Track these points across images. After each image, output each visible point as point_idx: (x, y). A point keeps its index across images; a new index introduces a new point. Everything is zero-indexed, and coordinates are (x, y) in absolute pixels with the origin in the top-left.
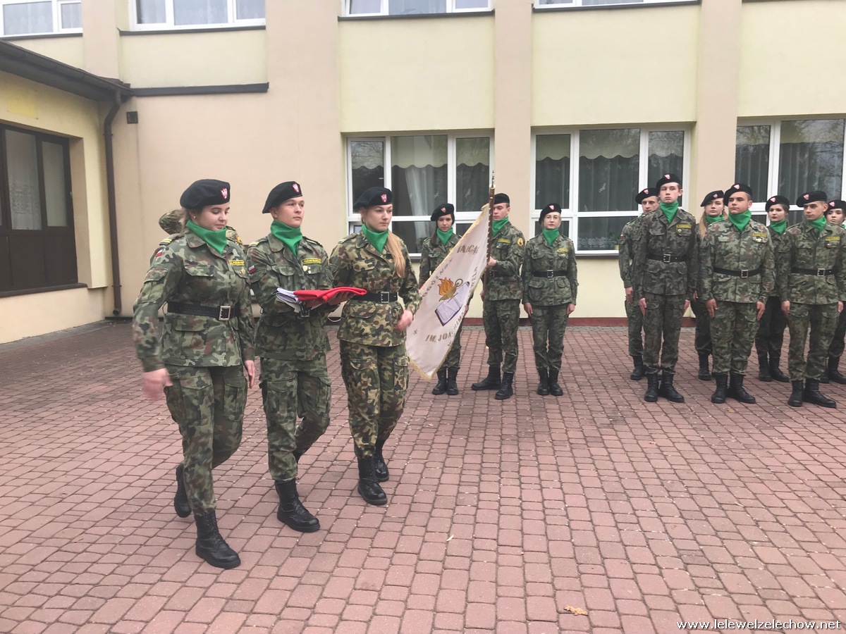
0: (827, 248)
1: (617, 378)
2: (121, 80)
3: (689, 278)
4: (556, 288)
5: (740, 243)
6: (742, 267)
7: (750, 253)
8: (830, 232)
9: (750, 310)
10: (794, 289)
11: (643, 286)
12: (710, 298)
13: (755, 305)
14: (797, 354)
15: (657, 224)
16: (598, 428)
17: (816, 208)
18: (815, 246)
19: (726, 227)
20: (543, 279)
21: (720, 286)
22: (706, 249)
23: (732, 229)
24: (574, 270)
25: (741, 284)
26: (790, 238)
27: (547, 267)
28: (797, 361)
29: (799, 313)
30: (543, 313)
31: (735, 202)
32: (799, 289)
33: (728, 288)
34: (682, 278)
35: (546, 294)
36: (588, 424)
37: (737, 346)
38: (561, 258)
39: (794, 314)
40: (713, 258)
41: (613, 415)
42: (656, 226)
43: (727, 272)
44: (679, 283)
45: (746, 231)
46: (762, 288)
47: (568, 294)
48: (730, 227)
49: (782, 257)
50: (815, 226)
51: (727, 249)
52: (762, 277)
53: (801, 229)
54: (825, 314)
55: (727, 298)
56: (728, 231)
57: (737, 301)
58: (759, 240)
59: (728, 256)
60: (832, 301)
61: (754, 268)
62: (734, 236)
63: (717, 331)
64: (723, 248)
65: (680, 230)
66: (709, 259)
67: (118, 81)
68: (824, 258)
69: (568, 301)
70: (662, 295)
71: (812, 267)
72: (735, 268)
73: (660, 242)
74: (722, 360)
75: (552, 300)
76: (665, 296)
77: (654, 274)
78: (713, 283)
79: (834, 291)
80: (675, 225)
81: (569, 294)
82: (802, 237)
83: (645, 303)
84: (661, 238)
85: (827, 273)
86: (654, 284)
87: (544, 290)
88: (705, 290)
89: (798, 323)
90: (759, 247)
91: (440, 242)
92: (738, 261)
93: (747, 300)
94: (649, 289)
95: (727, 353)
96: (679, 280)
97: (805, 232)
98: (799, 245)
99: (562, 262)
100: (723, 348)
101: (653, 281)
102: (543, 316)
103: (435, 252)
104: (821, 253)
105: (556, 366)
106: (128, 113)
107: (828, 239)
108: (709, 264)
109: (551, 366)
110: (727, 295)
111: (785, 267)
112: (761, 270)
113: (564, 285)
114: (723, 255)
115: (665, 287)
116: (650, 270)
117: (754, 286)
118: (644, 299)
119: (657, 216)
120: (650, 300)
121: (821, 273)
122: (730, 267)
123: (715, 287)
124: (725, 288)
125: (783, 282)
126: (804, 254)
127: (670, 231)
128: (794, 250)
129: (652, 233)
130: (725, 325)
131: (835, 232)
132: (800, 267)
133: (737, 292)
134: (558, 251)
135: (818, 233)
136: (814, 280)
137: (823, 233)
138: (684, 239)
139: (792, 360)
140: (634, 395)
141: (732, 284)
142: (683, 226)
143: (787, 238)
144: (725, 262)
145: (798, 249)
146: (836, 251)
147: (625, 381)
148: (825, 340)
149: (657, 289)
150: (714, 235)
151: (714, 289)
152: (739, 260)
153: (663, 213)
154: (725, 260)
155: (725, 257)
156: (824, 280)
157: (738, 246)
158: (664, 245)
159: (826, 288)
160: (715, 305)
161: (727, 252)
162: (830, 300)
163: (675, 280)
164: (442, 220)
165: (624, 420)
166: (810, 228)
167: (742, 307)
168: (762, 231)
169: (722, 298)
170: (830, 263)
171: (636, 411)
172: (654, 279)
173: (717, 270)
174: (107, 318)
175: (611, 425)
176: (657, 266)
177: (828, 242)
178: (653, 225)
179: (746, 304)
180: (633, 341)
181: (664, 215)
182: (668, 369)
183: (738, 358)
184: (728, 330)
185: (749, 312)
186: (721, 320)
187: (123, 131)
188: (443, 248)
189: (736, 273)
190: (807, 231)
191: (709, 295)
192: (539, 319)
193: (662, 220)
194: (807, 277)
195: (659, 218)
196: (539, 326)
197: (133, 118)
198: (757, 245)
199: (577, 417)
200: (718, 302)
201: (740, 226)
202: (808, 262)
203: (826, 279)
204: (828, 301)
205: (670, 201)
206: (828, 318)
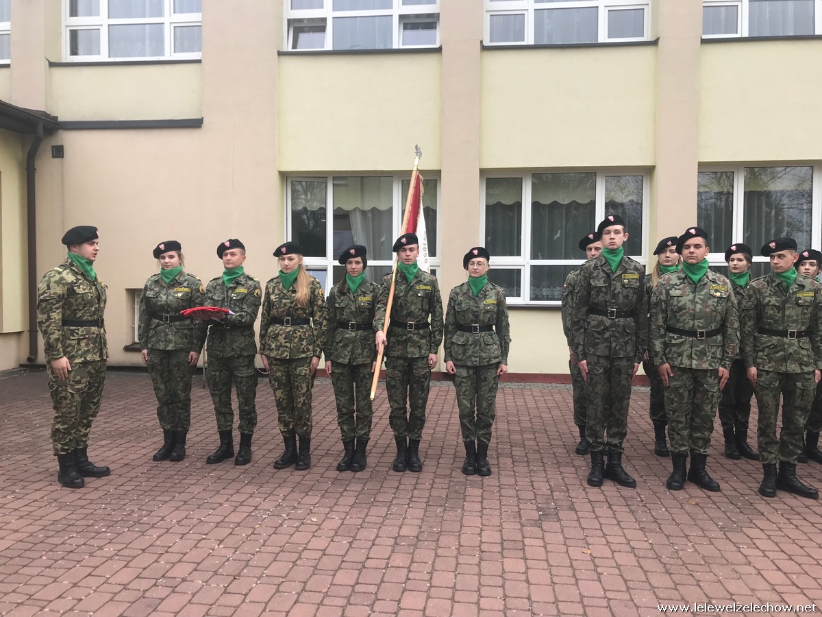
0: (799, 305)
1: (561, 450)
2: (48, 113)
3: (637, 337)
4: (482, 345)
5: (695, 297)
6: (698, 326)
7: (708, 310)
8: (802, 287)
9: (711, 377)
10: (760, 354)
11: (584, 345)
12: (663, 363)
13: (717, 371)
14: (767, 431)
15: (599, 273)
16: (522, 526)
17: (785, 259)
18: (784, 302)
19: (679, 279)
20: (467, 334)
21: (674, 349)
22: (656, 304)
23: (686, 281)
24: (504, 324)
25: (698, 347)
26: (754, 292)
27: (472, 321)
28: (768, 440)
29: (767, 382)
30: (468, 373)
31: (692, 249)
32: (765, 353)
33: (683, 352)
34: (629, 337)
35: (470, 352)
36: (512, 519)
37: (698, 420)
38: (488, 311)
39: (761, 384)
40: (665, 315)
41: (544, 506)
42: (598, 276)
43: (681, 332)
44: (626, 343)
45: (702, 283)
46: (724, 351)
47: (496, 352)
48: (684, 279)
49: (746, 315)
50: (782, 279)
51: (680, 305)
52: (724, 337)
53: (768, 282)
54: (799, 384)
55: (682, 364)
56: (681, 283)
57: (694, 367)
58: (718, 294)
59: (681, 313)
60: (806, 369)
61: (713, 328)
62: (688, 290)
63: (672, 401)
64: (675, 303)
65: (626, 281)
66: (660, 316)
67: (44, 114)
68: (795, 317)
69: (497, 360)
70: (607, 358)
71: (781, 328)
72: (689, 328)
73: (603, 294)
74: (679, 437)
75: (477, 359)
76: (611, 358)
77: (598, 332)
78: (666, 345)
79: (809, 356)
80: (620, 275)
81: (498, 353)
82: (769, 292)
83: (586, 367)
84: (604, 289)
85: (800, 335)
86: (598, 344)
87: (469, 347)
88: (657, 353)
89: (766, 395)
90: (718, 302)
91: (349, 289)
92: (693, 320)
93: (706, 366)
94: (592, 350)
95: (684, 428)
96: (627, 339)
97: (772, 287)
98: (766, 301)
99: (489, 315)
100: (680, 422)
101: (597, 341)
102: (468, 377)
103: (342, 301)
104: (791, 312)
105: (485, 438)
106: (53, 147)
107: (800, 295)
108: (660, 322)
109: (478, 440)
110: (681, 360)
111: (749, 327)
112: (722, 329)
113: (491, 342)
114: (676, 312)
115: (610, 348)
116: (592, 327)
117: (714, 349)
118: (585, 361)
119: (599, 263)
120: (593, 363)
121: (792, 334)
122: (684, 326)
123: (668, 350)
124: (679, 351)
125: (747, 344)
126: (771, 312)
127: (614, 282)
128: (760, 307)
129: (593, 284)
130: (681, 395)
131: (808, 287)
132: (767, 327)
133: (693, 356)
134: (485, 302)
135: (788, 287)
136: (784, 344)
137: (794, 288)
138: (631, 291)
139: (761, 439)
140: (575, 475)
141: (687, 346)
142: (631, 276)
143: (751, 292)
144: (678, 321)
145: (764, 306)
146: (810, 309)
147: (569, 456)
148: (800, 416)
149: (602, 350)
150: (665, 288)
151: (667, 352)
152: (694, 317)
153: (606, 261)
154: (678, 317)
155: (678, 315)
156: (796, 344)
157: (693, 301)
158: (608, 298)
159: (799, 354)
160: (670, 370)
161: (681, 309)
162: (804, 368)
163: (621, 340)
164: (351, 263)
165: (557, 514)
166: (778, 281)
167: (700, 373)
168: (721, 283)
169: (677, 363)
170: (803, 324)
171: (573, 500)
172: (598, 339)
173: (670, 329)
174: (21, 366)
175: (538, 523)
176: (601, 322)
177: (800, 298)
178: (595, 274)
179: (706, 371)
180: (578, 407)
181: (607, 263)
182: (615, 445)
183: (699, 435)
184: (685, 400)
185: (709, 379)
186: (677, 389)
187: (47, 166)
188: (351, 296)
189: (692, 333)
190: (774, 285)
191: (662, 359)
192: (464, 380)
193: (605, 269)
194: (775, 339)
195: (601, 266)
196: (464, 389)
197: (59, 152)
198: (716, 300)
199: (500, 509)
200: (672, 367)
201: (696, 278)
202: (776, 322)
203: (799, 342)
204: (802, 369)
205: (615, 247)
206: (803, 390)
